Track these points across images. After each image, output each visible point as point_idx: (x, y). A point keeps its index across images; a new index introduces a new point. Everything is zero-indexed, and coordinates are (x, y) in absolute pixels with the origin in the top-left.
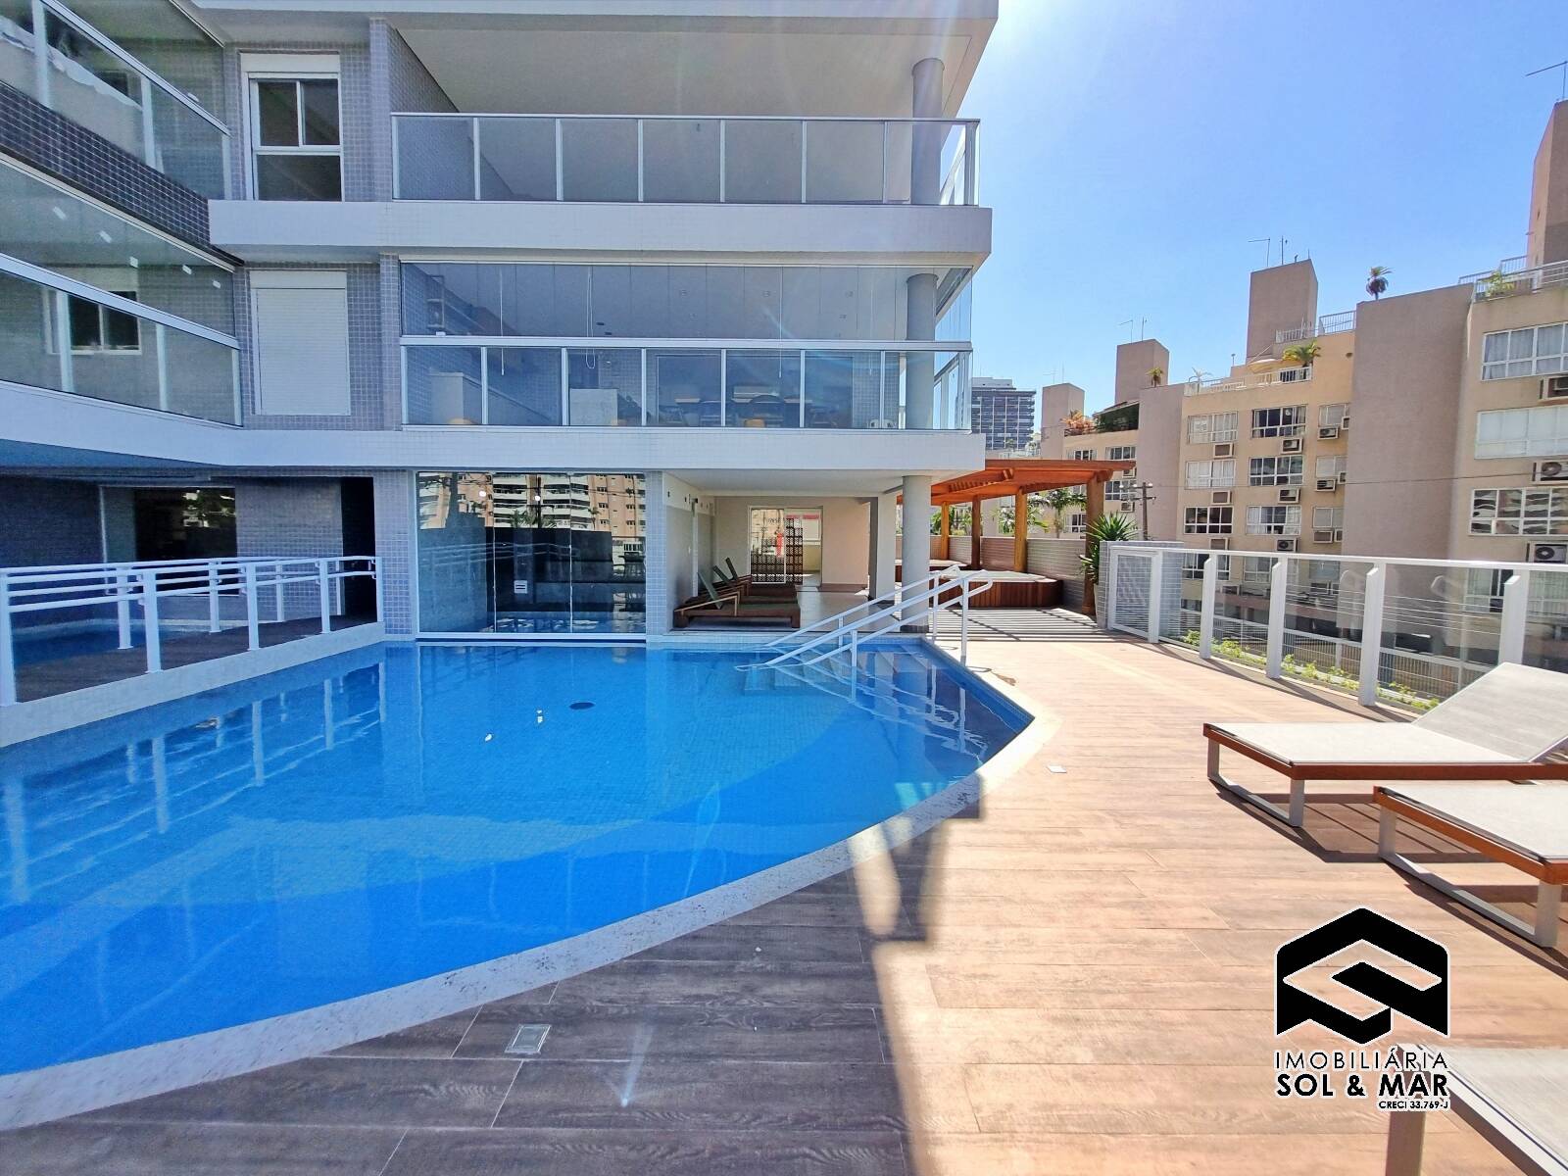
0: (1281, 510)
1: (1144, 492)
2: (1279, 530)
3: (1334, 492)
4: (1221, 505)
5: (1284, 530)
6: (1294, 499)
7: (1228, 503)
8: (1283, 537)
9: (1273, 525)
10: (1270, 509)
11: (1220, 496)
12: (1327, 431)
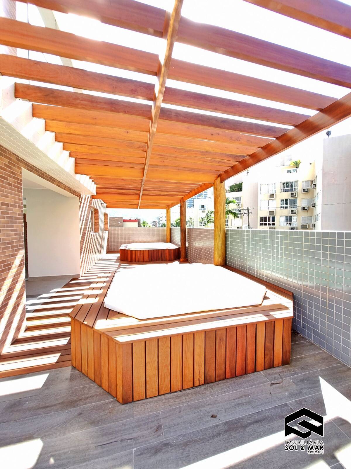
0: (291, 217)
1: (248, 211)
2: (290, 224)
3: (307, 211)
4: (272, 216)
5: (292, 224)
6: (295, 213)
7: (274, 215)
8: (292, 226)
9: (288, 222)
10: (287, 217)
11: (272, 212)
12: (305, 189)
